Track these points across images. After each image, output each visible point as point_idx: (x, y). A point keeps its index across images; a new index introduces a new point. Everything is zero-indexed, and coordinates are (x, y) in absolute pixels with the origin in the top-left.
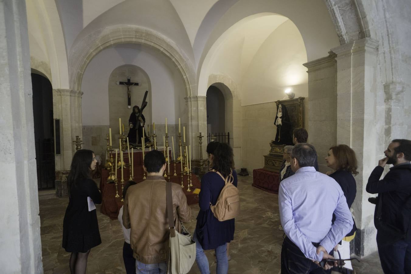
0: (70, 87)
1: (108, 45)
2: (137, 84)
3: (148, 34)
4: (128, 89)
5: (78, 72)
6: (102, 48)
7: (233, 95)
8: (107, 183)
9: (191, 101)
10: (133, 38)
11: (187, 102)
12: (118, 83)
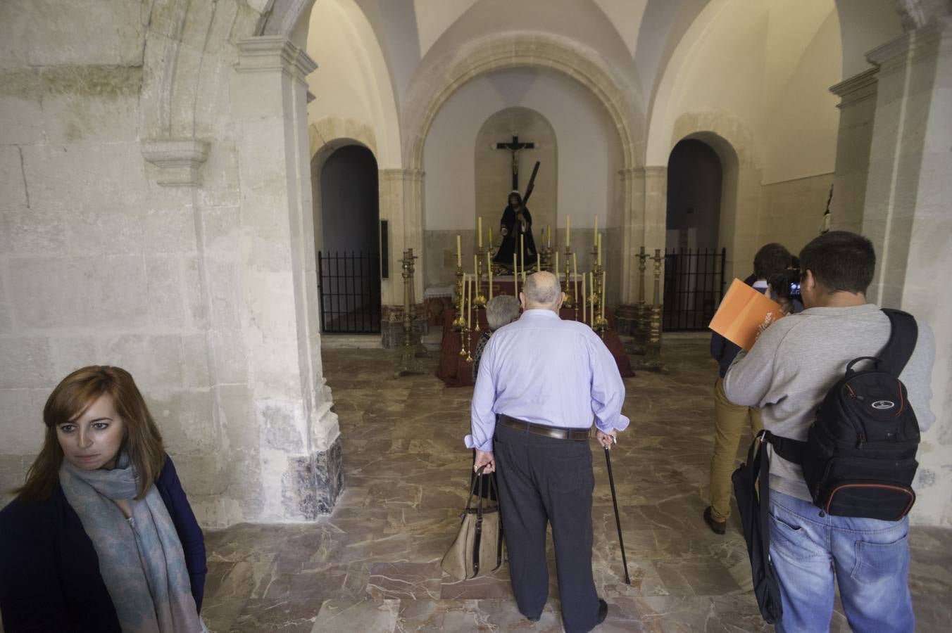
0: (403, 165)
1: (466, 78)
2: (531, 146)
3: (542, 46)
4: (514, 157)
5: (417, 137)
6: (455, 86)
7: (740, 158)
8: (452, 330)
9: (631, 179)
10: (511, 57)
11: (623, 180)
12: (494, 146)
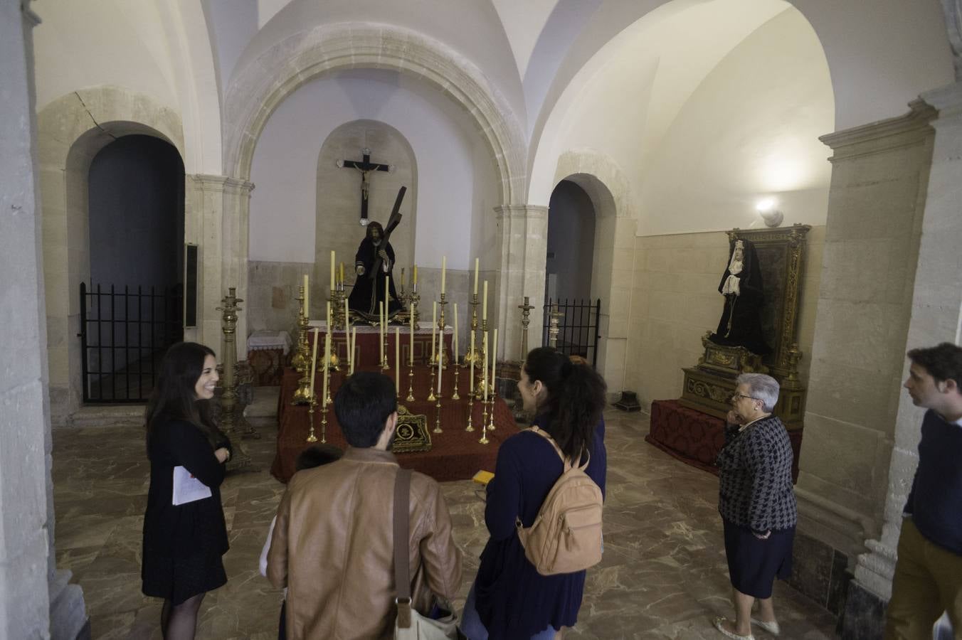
0: (225, 171)
1: (317, 70)
2: (384, 168)
3: (416, 48)
4: (364, 179)
5: (245, 136)
6: (302, 78)
7: (618, 206)
8: (293, 404)
9: (509, 217)
10: (377, 55)
11: (500, 217)
12: (341, 164)
